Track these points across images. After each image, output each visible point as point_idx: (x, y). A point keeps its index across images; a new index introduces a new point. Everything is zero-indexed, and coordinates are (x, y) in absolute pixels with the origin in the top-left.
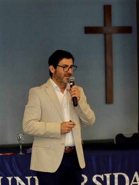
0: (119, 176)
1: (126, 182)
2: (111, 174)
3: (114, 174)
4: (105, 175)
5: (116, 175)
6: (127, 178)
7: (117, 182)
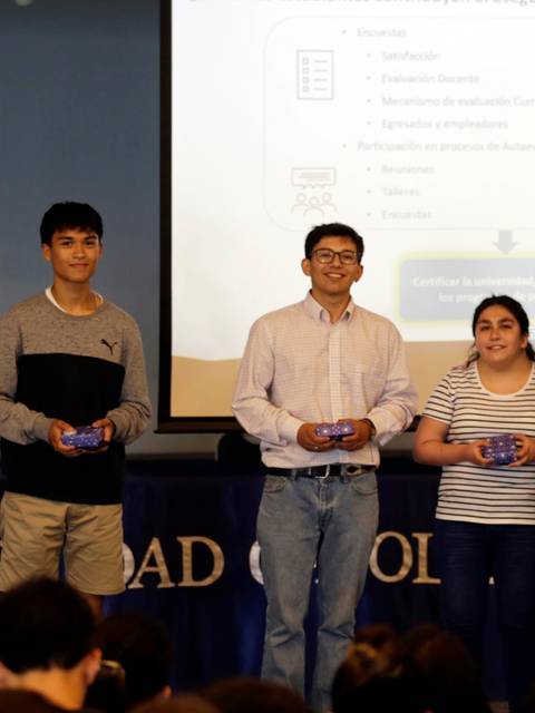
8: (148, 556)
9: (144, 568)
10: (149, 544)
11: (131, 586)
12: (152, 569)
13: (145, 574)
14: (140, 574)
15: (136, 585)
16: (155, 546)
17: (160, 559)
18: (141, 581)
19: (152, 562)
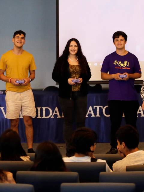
0: (46, 109)
1: (50, 113)
2: (41, 108)
3: (43, 108)
4: (37, 108)
5: (44, 108)
6: (51, 110)
7: (45, 113)
8: (55, 111)
9: (54, 113)
10: (55, 108)
11: (52, 117)
12: (56, 114)
13: (54, 115)
14: (53, 115)
15: (53, 117)
16: (56, 109)
17: (58, 111)
18: (54, 116)
19: (56, 112)
